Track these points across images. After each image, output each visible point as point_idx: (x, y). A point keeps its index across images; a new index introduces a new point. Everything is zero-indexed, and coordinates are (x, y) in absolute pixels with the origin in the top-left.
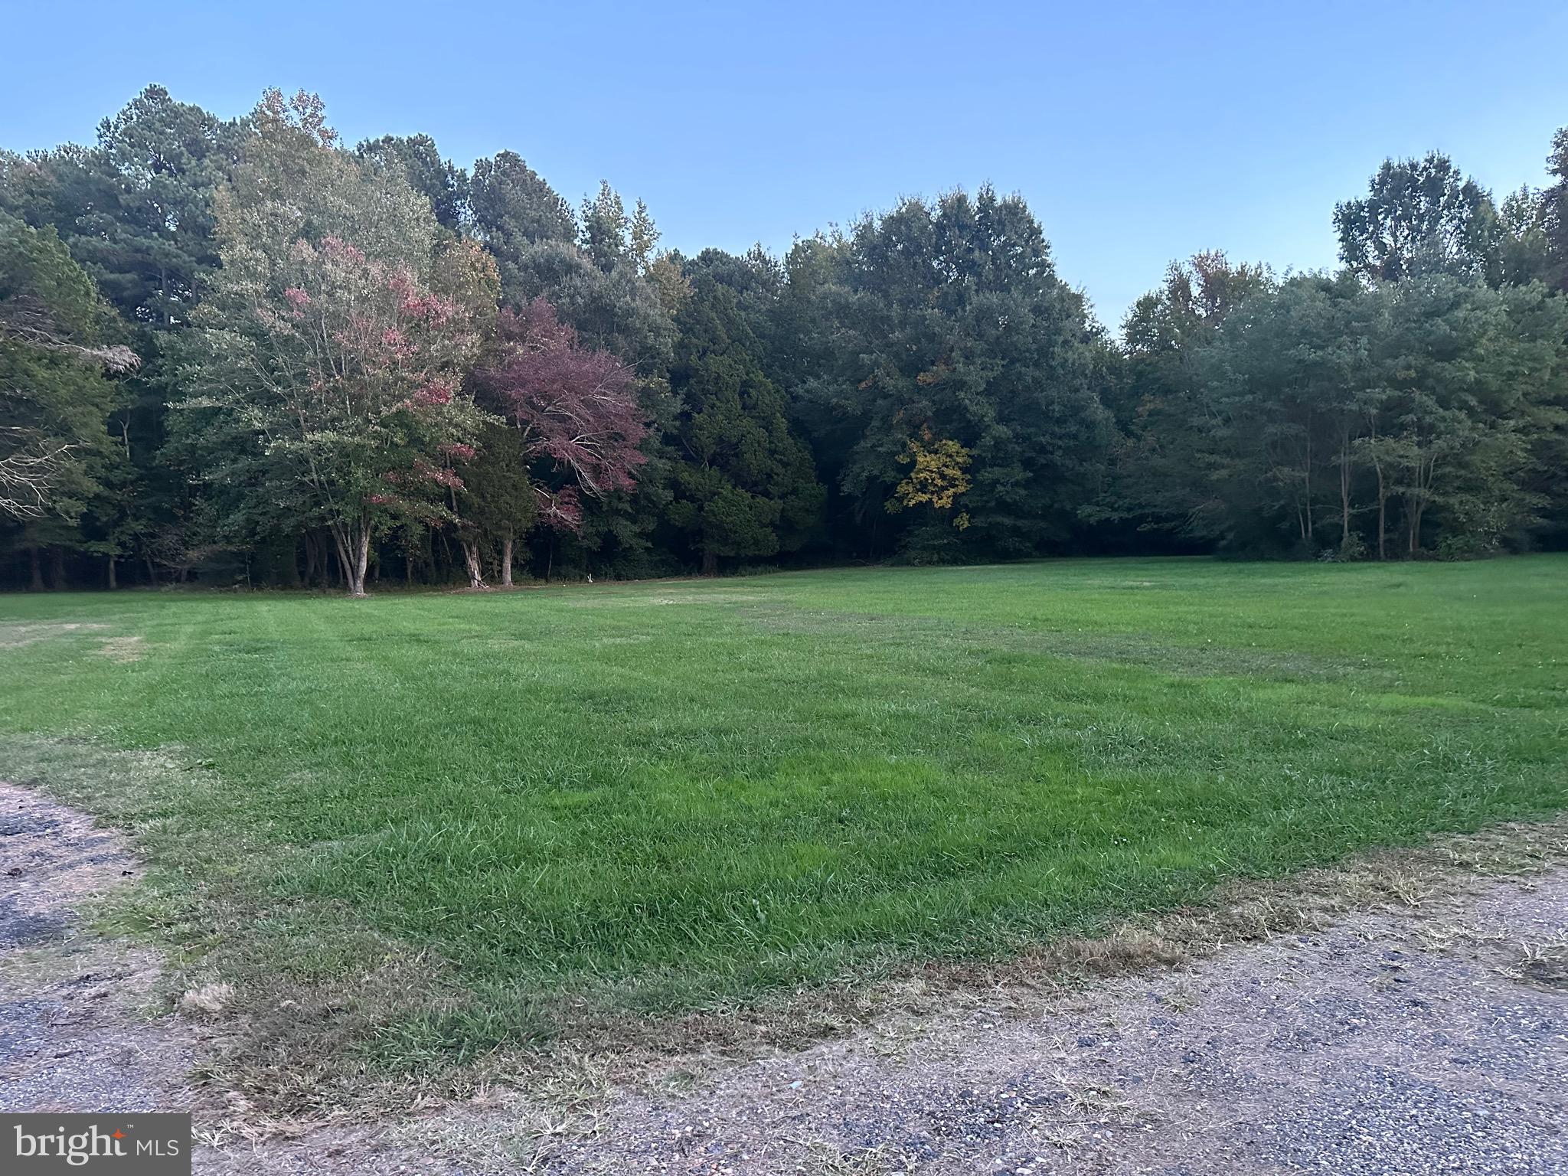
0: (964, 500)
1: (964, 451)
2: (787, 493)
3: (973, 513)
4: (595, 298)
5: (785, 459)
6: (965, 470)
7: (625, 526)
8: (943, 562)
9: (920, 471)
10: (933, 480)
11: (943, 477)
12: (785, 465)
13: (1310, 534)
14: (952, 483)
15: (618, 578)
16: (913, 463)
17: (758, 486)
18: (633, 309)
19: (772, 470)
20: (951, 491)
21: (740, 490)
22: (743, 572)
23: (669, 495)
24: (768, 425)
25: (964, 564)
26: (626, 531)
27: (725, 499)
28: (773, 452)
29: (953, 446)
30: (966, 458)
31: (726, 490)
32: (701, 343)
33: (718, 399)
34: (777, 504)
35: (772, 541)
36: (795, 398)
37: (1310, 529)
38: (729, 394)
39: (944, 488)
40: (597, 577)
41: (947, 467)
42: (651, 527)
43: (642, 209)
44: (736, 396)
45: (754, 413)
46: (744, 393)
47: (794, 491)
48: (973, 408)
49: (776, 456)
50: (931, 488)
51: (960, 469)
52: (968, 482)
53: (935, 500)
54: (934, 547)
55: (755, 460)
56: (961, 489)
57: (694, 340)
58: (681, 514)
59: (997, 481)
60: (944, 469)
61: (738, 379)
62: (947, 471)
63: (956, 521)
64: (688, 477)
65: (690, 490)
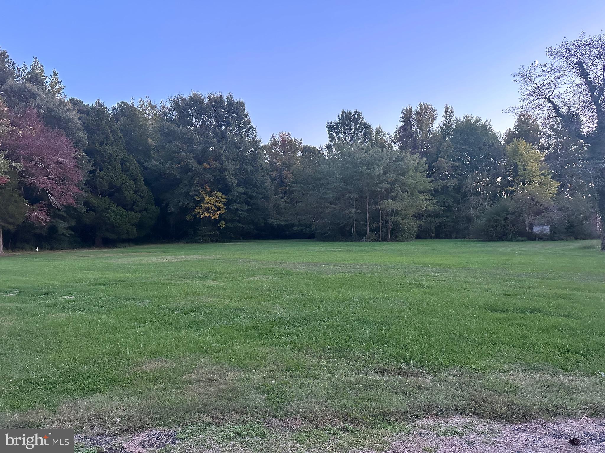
0: (223, 216)
1: (224, 196)
2: (142, 210)
3: (226, 221)
4: (49, 111)
5: (142, 195)
6: (224, 204)
7: (61, 223)
8: (212, 241)
9: (206, 203)
10: (211, 207)
11: (215, 206)
12: (142, 197)
13: (355, 232)
14: (219, 209)
15: (52, 249)
16: (203, 200)
17: (130, 206)
18: (71, 119)
19: (136, 199)
20: (219, 213)
21: (120, 208)
22: (119, 246)
23: (84, 209)
24: (135, 179)
25: (220, 242)
26: (62, 226)
27: (114, 212)
28: (136, 192)
29: (220, 194)
30: (225, 199)
31: (114, 207)
32: (101, 139)
33: (110, 165)
34: (139, 215)
35: (134, 232)
36: (145, 169)
37: (355, 230)
38: (116, 163)
39: (216, 211)
40: (41, 248)
41: (217, 202)
42: (73, 224)
43: (55, 74)
44: (119, 165)
45: (128, 173)
46: (123, 164)
47: (145, 210)
48: (229, 179)
49: (138, 193)
50: (210, 211)
51: (222, 203)
52: (225, 209)
53: (212, 215)
54: (209, 235)
55: (129, 195)
56: (223, 212)
57: (97, 137)
58: (89, 219)
59: (238, 209)
60: (216, 203)
61: (120, 157)
62: (217, 204)
63: (219, 225)
64: (94, 201)
65: (95, 207)
